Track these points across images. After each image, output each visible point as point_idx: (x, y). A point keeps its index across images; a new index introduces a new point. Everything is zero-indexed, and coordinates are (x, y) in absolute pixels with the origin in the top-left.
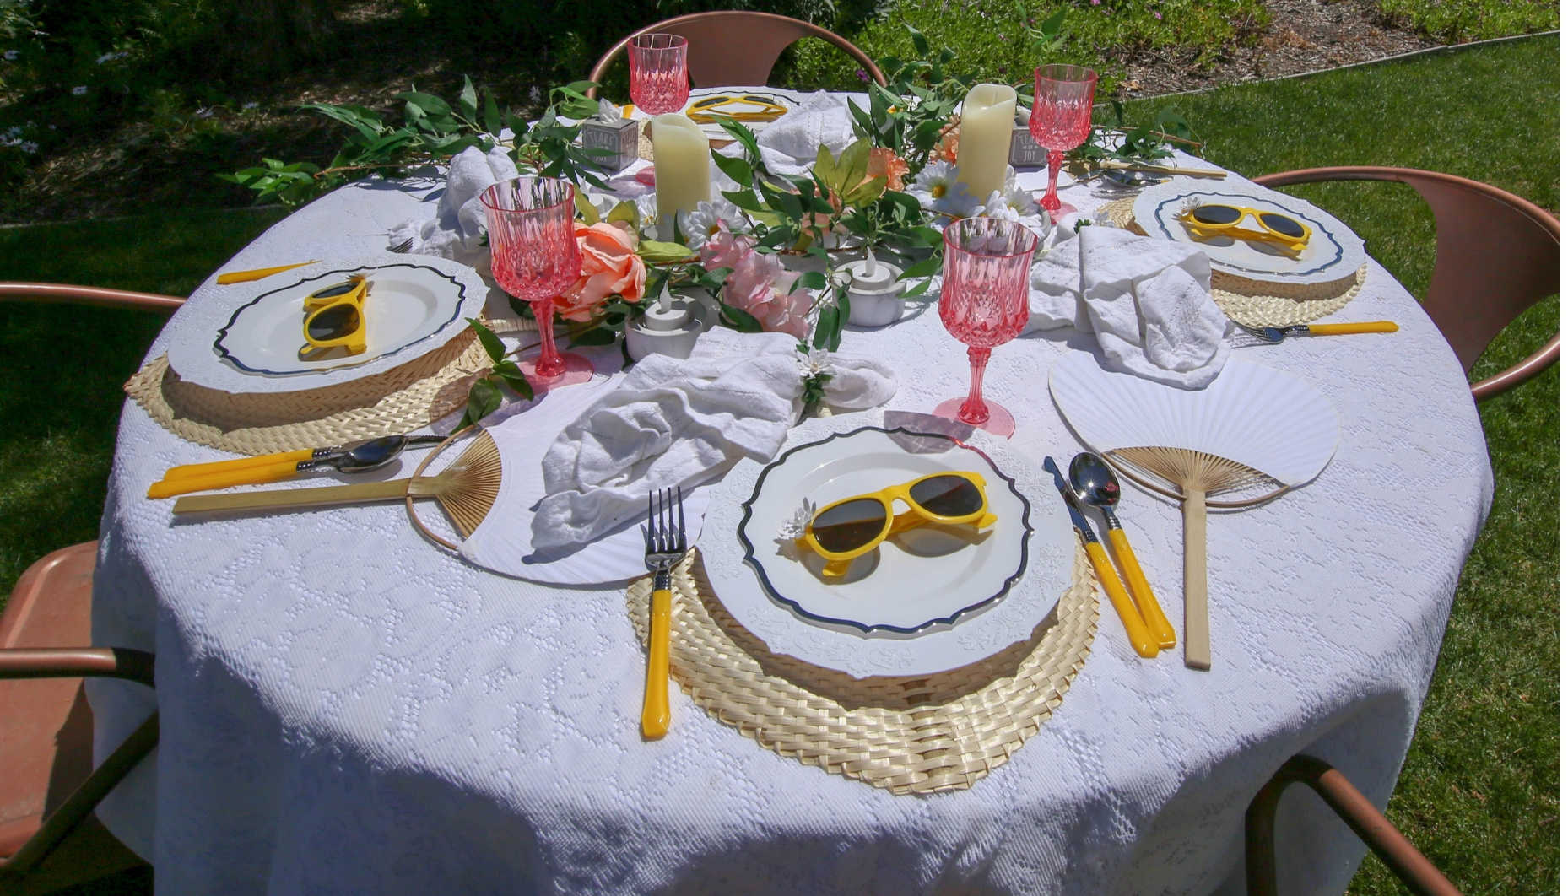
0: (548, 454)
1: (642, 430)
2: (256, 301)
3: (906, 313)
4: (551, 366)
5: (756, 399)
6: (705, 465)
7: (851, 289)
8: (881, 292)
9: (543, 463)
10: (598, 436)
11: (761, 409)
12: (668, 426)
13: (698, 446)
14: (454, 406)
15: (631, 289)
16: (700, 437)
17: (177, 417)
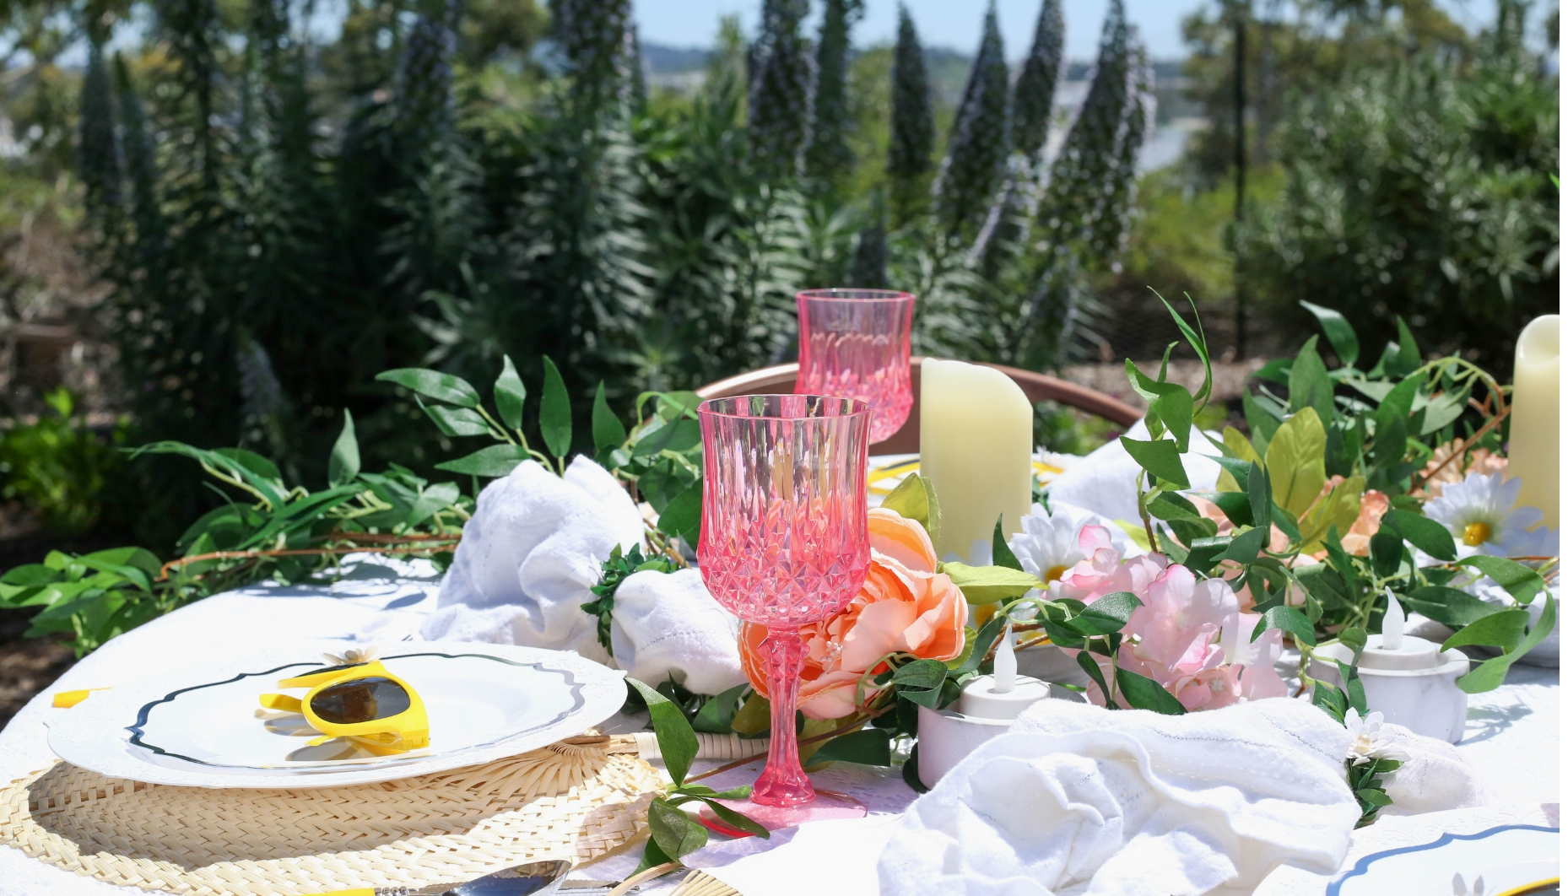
0: (889, 845)
1: (1071, 806)
2: (170, 697)
3: (1467, 735)
4: (788, 788)
5: (1285, 760)
6: (1199, 886)
7: (1360, 670)
8: (1427, 672)
9: (880, 865)
10: (986, 816)
11: (1297, 780)
12: (1118, 808)
13: (1179, 847)
14: (616, 844)
15: (942, 637)
16: (1179, 830)
17: (84, 851)
